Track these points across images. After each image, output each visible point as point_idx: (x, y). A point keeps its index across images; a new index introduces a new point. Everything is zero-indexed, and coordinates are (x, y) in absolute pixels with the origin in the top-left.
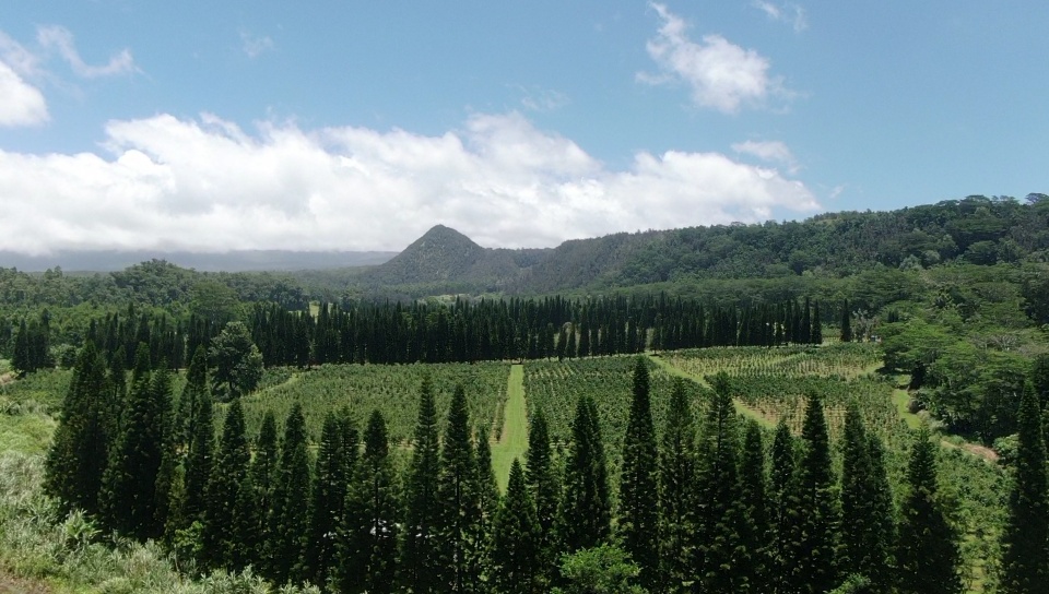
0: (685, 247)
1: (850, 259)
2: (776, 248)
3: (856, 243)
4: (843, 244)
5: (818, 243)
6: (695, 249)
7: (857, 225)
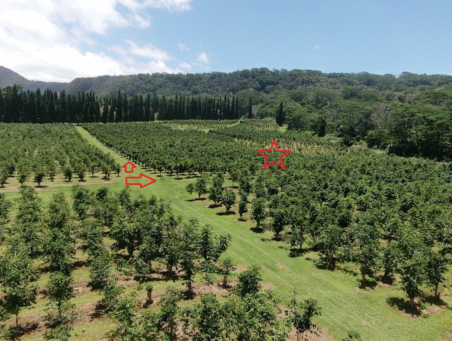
0: (141, 82)
1: (217, 91)
2: (185, 85)
3: (219, 84)
4: (214, 84)
5: (203, 83)
6: (146, 84)
7: (219, 77)
